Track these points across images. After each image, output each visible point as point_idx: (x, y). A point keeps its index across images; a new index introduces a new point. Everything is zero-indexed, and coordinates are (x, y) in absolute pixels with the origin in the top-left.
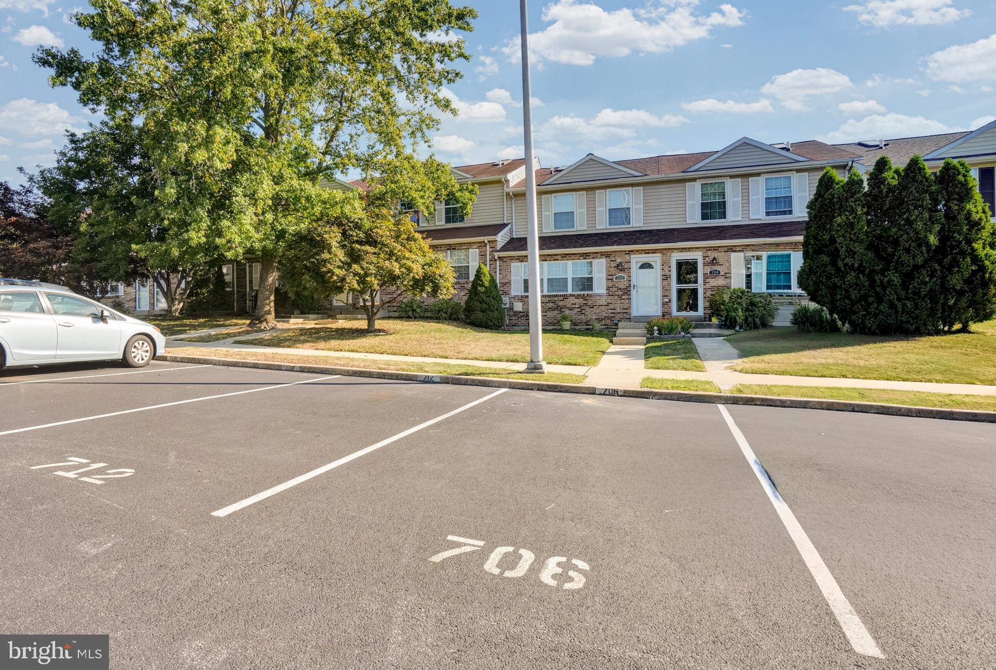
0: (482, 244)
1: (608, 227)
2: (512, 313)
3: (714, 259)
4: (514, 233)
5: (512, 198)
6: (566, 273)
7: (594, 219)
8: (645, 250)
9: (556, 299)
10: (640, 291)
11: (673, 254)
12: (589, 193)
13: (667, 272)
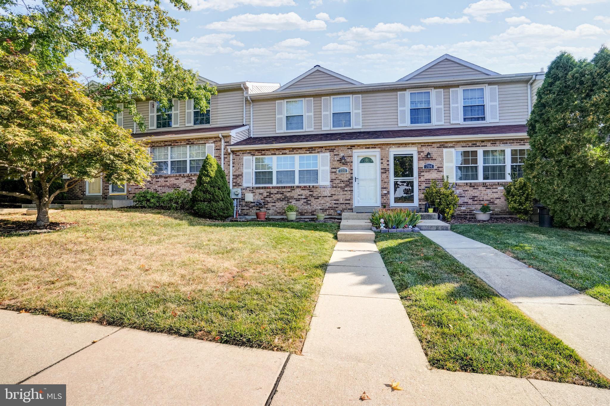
0: (218, 139)
1: (332, 128)
2: (244, 204)
3: (429, 154)
4: (252, 133)
5: (250, 103)
6: (294, 167)
7: (320, 121)
8: (366, 145)
9: (284, 190)
10: (361, 183)
11: (391, 150)
12: (316, 99)
13: (385, 166)
